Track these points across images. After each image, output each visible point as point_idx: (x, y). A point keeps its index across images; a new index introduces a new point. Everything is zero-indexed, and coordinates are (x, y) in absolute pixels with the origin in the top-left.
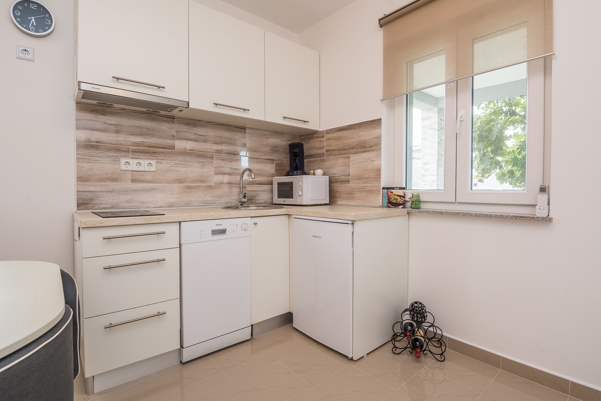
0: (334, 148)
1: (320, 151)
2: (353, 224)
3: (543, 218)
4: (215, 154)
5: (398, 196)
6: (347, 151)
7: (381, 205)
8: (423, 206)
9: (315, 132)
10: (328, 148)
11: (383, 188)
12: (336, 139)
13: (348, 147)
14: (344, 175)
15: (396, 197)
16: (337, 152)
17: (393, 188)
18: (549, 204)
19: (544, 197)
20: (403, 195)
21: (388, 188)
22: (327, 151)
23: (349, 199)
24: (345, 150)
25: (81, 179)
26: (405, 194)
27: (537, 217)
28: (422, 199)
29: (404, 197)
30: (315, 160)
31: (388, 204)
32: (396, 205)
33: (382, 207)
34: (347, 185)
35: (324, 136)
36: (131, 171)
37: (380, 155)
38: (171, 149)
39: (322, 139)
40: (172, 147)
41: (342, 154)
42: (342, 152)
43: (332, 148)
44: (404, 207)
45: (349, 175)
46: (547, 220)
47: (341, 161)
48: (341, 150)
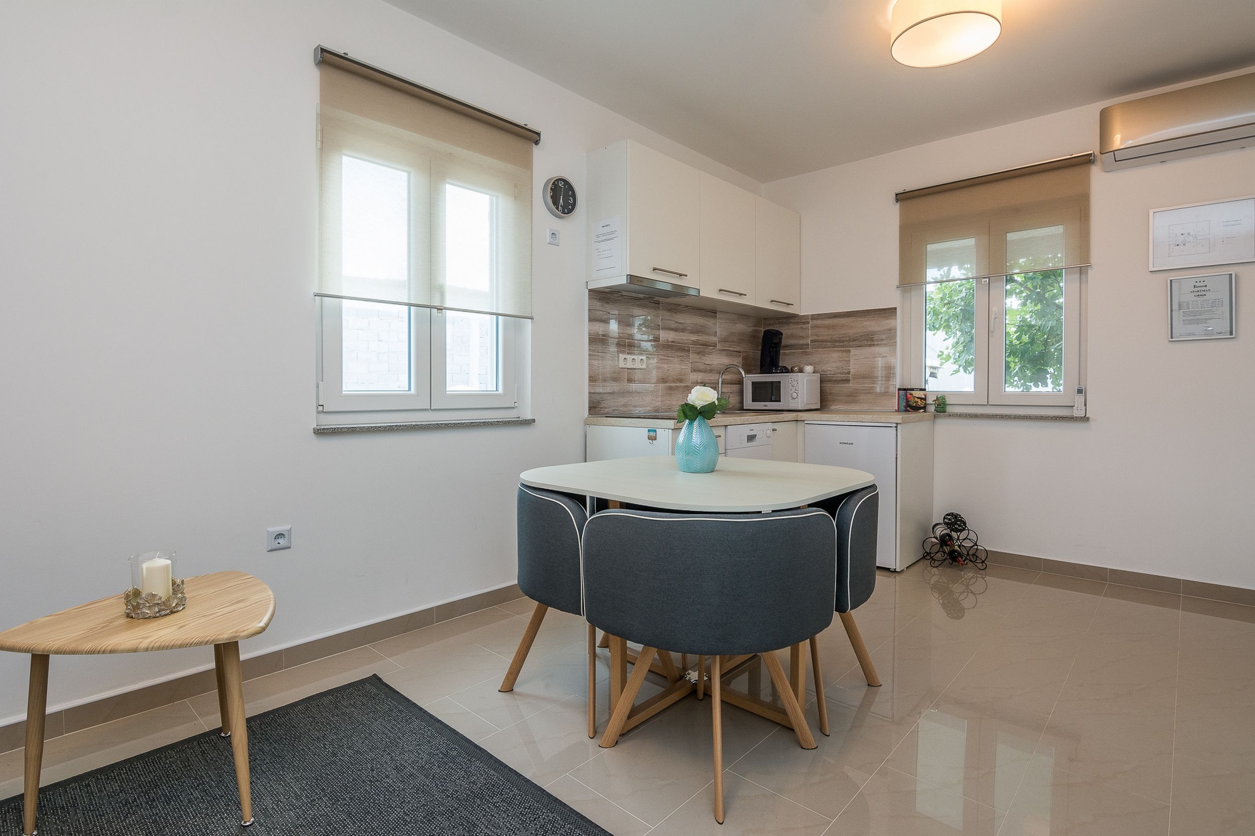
0: (825, 338)
1: (801, 342)
2: (896, 427)
3: (1081, 418)
4: (692, 346)
5: (918, 398)
6: (846, 343)
7: (897, 409)
8: (949, 409)
9: (794, 316)
10: (815, 338)
11: (899, 390)
12: (828, 327)
13: (848, 339)
14: (841, 373)
15: (916, 399)
16: (829, 344)
17: (913, 390)
18: (1085, 405)
19: (1081, 398)
20: (924, 397)
21: (905, 390)
22: (812, 341)
23: (847, 402)
24: (843, 341)
25: (592, 379)
26: (926, 396)
27: (1076, 417)
28: (949, 401)
29: (925, 399)
30: (794, 352)
31: (906, 407)
32: (916, 409)
33: (898, 411)
34: (846, 385)
35: (808, 323)
36: (627, 369)
37: (895, 351)
39: (804, 326)
40: (658, 339)
41: (838, 347)
42: (837, 344)
43: (821, 338)
44: (925, 411)
45: (849, 373)
46: (1085, 419)
47: (835, 355)
48: (836, 341)
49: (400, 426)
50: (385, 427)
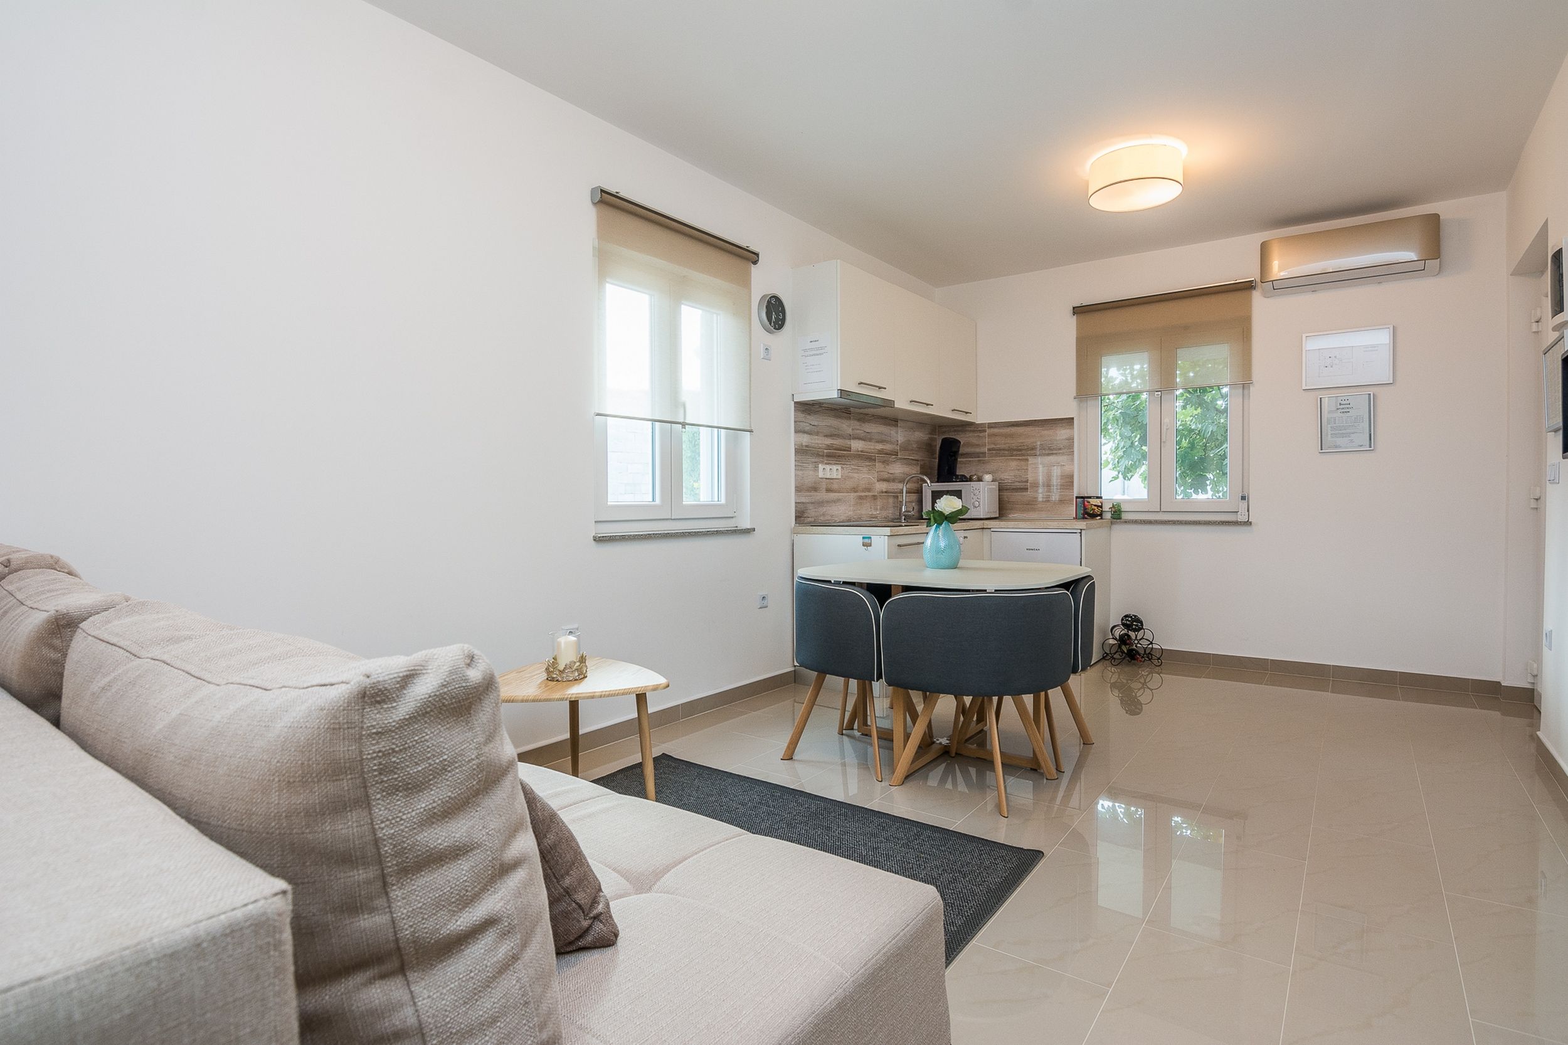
0: (1003, 446)
1: (978, 450)
2: (1081, 533)
3: (1245, 522)
4: (878, 455)
5: (1095, 505)
6: (1023, 452)
7: (1074, 516)
8: (1125, 516)
9: (971, 424)
10: (993, 446)
11: (1077, 498)
12: (1006, 436)
13: (1026, 447)
14: (1019, 482)
15: (1093, 507)
16: (1007, 452)
17: (1090, 497)
18: (1248, 511)
19: (1244, 504)
20: (1100, 504)
21: (1082, 497)
22: (989, 450)
23: (1023, 511)
24: (1020, 450)
25: (798, 489)
26: (1102, 504)
27: (1240, 522)
28: (1124, 508)
29: (1101, 507)
30: (970, 461)
31: (1083, 514)
32: (1093, 516)
33: (1076, 518)
34: (1024, 493)
35: (985, 431)
36: (826, 479)
37: (1072, 460)
38: (848, 451)
39: (981, 435)
40: (849, 449)
41: (1016, 455)
42: (1015, 453)
43: (998, 446)
44: (1102, 518)
45: (1027, 482)
46: (1248, 523)
47: (1013, 464)
48: (1015, 450)
49: (656, 534)
50: (646, 535)
